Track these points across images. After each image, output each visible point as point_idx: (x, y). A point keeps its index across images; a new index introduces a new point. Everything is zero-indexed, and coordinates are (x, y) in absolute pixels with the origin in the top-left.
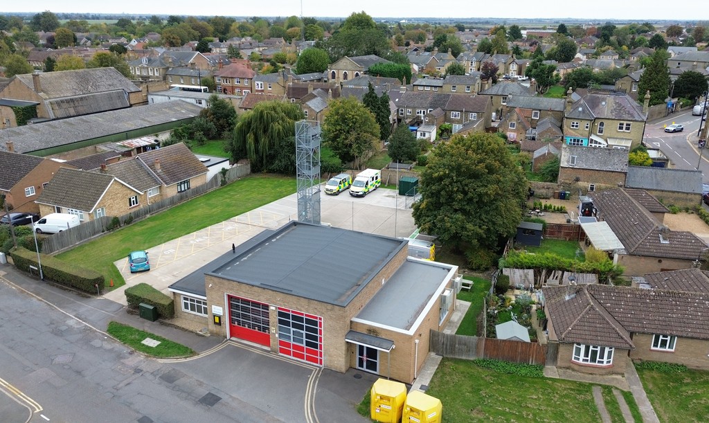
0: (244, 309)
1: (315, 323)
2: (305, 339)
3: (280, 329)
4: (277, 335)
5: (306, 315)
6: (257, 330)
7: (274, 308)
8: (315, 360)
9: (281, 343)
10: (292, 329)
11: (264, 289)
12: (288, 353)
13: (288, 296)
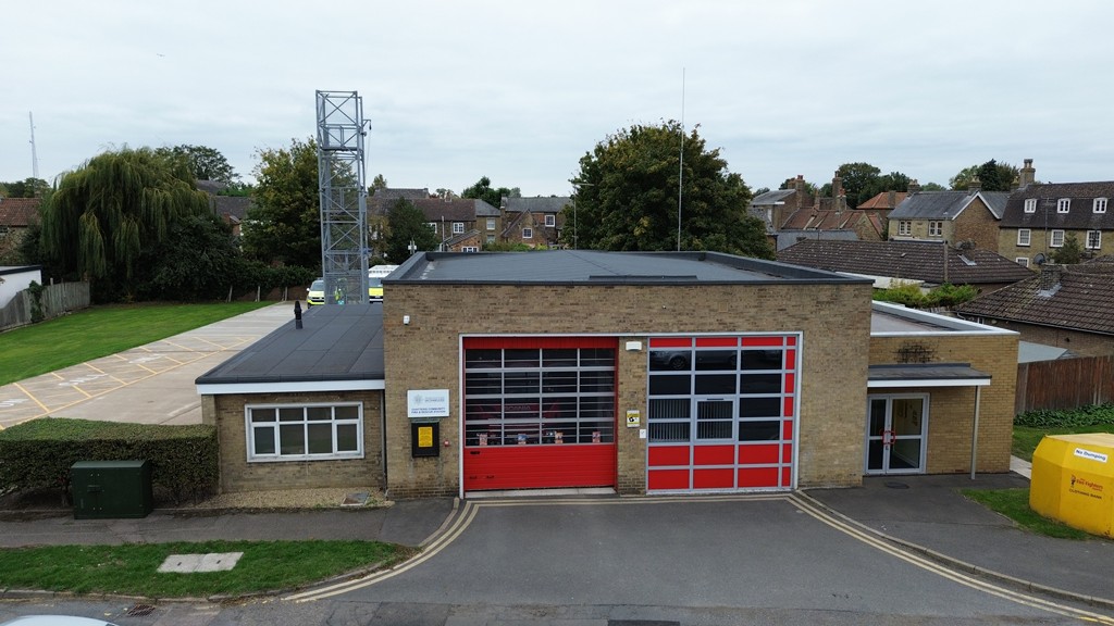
0: (515, 383)
1: (774, 360)
2: (736, 419)
3: (655, 409)
4: (643, 434)
5: (746, 341)
6: (559, 443)
7: (637, 345)
8: (768, 478)
9: (656, 456)
10: (695, 399)
11: (610, 285)
12: (679, 480)
13: (694, 291)
